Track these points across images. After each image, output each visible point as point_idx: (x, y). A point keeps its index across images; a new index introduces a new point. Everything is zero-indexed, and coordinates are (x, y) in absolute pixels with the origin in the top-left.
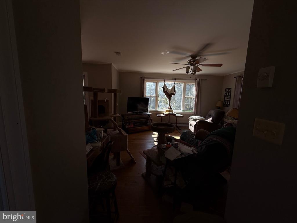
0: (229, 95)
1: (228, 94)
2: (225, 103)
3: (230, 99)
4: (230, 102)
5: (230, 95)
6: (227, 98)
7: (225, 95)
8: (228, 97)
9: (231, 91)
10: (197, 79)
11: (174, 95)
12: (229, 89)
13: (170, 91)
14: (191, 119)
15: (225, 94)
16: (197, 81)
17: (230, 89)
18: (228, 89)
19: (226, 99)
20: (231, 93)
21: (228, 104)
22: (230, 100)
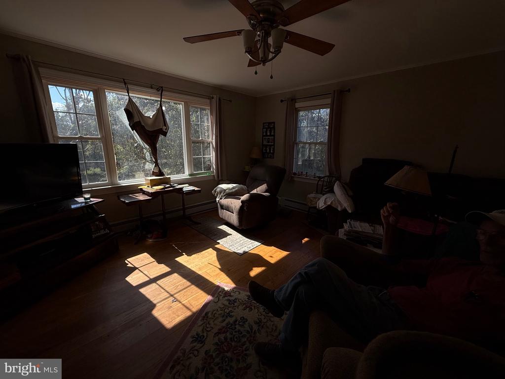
0: (270, 135)
1: (268, 134)
2: (264, 151)
3: (274, 143)
4: (274, 149)
5: (274, 136)
6: (268, 142)
7: (263, 136)
8: (269, 139)
9: (274, 128)
10: (215, 96)
11: (165, 134)
12: (270, 123)
13: (150, 122)
14: (221, 192)
15: (263, 133)
16: (214, 101)
17: (272, 124)
18: (267, 124)
19: (265, 143)
20: (274, 132)
21: (270, 153)
22: (274, 145)
